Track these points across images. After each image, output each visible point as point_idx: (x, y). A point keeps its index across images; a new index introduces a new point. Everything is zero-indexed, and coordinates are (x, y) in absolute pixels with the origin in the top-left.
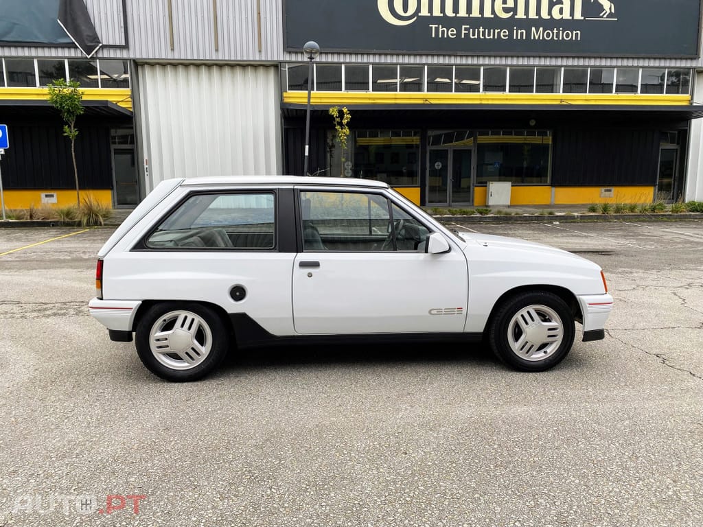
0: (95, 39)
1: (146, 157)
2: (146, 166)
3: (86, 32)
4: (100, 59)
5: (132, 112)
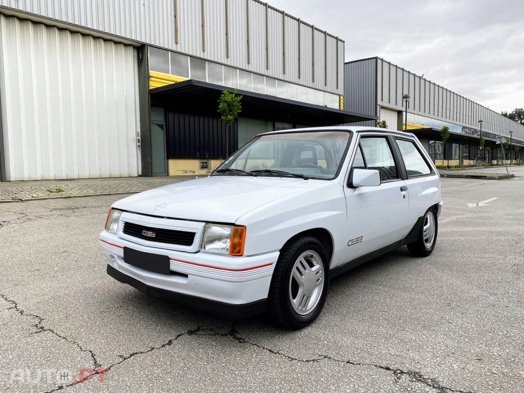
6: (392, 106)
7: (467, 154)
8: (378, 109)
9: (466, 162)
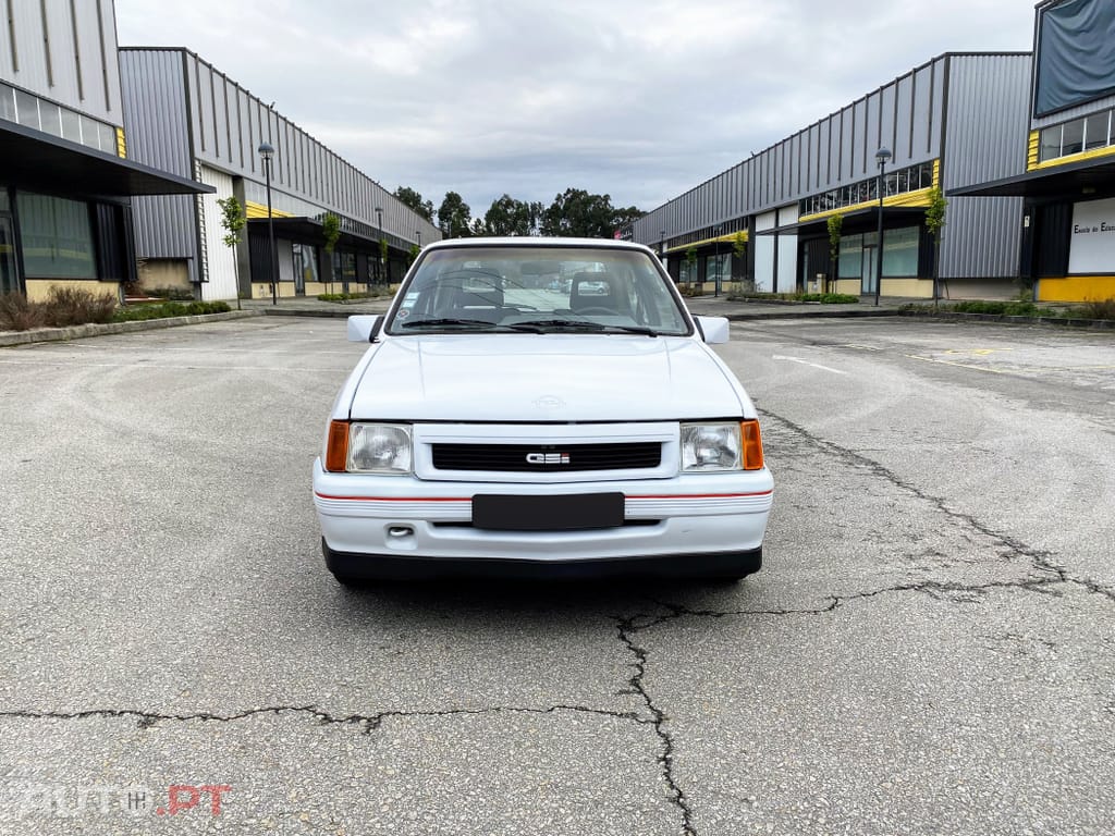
6: (222, 163)
7: (353, 273)
8: (197, 169)
9: (354, 287)
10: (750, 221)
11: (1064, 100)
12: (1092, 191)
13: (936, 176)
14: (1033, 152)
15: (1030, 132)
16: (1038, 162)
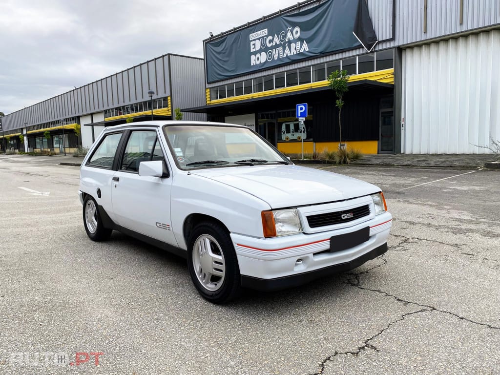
0: (374, 38)
1: (403, 116)
2: (402, 123)
3: (368, 35)
4: (377, 51)
5: (393, 85)
10: (77, 119)
11: (218, 78)
12: (232, 113)
13: (169, 103)
14: (208, 97)
15: (206, 89)
16: (210, 101)
